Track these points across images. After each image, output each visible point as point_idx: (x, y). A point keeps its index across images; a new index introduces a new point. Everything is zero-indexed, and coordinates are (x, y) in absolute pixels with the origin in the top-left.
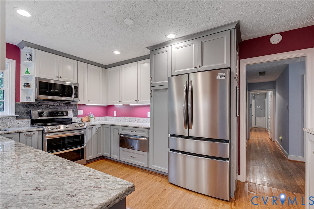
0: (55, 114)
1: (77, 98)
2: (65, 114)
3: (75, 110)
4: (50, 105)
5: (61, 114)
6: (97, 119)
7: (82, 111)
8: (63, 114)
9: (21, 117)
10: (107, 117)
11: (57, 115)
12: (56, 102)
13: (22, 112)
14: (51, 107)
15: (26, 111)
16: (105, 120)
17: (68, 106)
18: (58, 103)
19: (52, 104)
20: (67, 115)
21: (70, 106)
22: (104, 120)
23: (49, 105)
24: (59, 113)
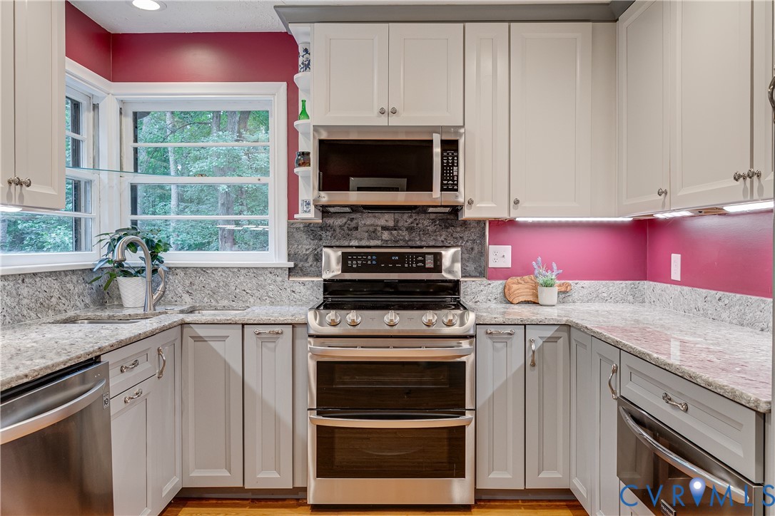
0: (395, 262)
1: (457, 190)
2: (430, 263)
3: (476, 247)
4: (385, 228)
5: (417, 262)
6: (585, 292)
7: (506, 250)
8: (424, 262)
9: (302, 270)
10: (646, 284)
11: (403, 266)
12: (406, 216)
13: (304, 252)
14: (386, 235)
15: (315, 249)
16: (630, 298)
17: (448, 228)
18: (411, 217)
19: (391, 224)
20: (437, 268)
21: (459, 229)
22: (624, 301)
23: (379, 229)
24: (408, 258)
